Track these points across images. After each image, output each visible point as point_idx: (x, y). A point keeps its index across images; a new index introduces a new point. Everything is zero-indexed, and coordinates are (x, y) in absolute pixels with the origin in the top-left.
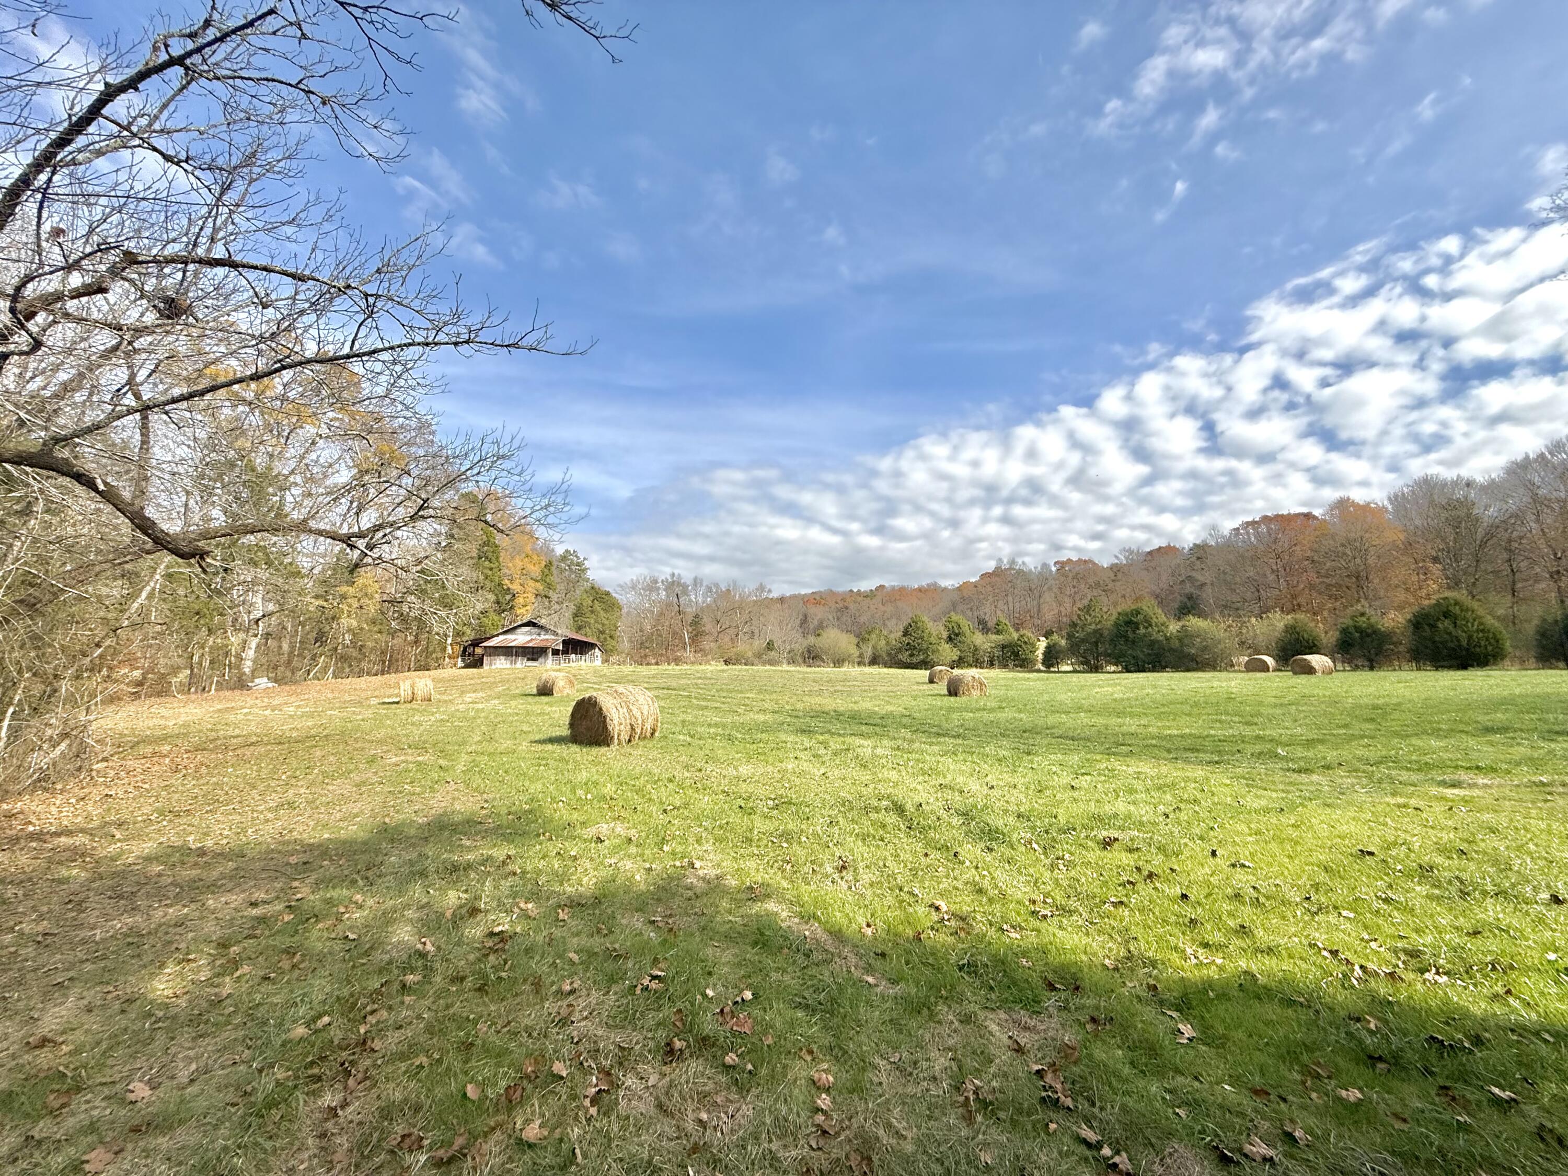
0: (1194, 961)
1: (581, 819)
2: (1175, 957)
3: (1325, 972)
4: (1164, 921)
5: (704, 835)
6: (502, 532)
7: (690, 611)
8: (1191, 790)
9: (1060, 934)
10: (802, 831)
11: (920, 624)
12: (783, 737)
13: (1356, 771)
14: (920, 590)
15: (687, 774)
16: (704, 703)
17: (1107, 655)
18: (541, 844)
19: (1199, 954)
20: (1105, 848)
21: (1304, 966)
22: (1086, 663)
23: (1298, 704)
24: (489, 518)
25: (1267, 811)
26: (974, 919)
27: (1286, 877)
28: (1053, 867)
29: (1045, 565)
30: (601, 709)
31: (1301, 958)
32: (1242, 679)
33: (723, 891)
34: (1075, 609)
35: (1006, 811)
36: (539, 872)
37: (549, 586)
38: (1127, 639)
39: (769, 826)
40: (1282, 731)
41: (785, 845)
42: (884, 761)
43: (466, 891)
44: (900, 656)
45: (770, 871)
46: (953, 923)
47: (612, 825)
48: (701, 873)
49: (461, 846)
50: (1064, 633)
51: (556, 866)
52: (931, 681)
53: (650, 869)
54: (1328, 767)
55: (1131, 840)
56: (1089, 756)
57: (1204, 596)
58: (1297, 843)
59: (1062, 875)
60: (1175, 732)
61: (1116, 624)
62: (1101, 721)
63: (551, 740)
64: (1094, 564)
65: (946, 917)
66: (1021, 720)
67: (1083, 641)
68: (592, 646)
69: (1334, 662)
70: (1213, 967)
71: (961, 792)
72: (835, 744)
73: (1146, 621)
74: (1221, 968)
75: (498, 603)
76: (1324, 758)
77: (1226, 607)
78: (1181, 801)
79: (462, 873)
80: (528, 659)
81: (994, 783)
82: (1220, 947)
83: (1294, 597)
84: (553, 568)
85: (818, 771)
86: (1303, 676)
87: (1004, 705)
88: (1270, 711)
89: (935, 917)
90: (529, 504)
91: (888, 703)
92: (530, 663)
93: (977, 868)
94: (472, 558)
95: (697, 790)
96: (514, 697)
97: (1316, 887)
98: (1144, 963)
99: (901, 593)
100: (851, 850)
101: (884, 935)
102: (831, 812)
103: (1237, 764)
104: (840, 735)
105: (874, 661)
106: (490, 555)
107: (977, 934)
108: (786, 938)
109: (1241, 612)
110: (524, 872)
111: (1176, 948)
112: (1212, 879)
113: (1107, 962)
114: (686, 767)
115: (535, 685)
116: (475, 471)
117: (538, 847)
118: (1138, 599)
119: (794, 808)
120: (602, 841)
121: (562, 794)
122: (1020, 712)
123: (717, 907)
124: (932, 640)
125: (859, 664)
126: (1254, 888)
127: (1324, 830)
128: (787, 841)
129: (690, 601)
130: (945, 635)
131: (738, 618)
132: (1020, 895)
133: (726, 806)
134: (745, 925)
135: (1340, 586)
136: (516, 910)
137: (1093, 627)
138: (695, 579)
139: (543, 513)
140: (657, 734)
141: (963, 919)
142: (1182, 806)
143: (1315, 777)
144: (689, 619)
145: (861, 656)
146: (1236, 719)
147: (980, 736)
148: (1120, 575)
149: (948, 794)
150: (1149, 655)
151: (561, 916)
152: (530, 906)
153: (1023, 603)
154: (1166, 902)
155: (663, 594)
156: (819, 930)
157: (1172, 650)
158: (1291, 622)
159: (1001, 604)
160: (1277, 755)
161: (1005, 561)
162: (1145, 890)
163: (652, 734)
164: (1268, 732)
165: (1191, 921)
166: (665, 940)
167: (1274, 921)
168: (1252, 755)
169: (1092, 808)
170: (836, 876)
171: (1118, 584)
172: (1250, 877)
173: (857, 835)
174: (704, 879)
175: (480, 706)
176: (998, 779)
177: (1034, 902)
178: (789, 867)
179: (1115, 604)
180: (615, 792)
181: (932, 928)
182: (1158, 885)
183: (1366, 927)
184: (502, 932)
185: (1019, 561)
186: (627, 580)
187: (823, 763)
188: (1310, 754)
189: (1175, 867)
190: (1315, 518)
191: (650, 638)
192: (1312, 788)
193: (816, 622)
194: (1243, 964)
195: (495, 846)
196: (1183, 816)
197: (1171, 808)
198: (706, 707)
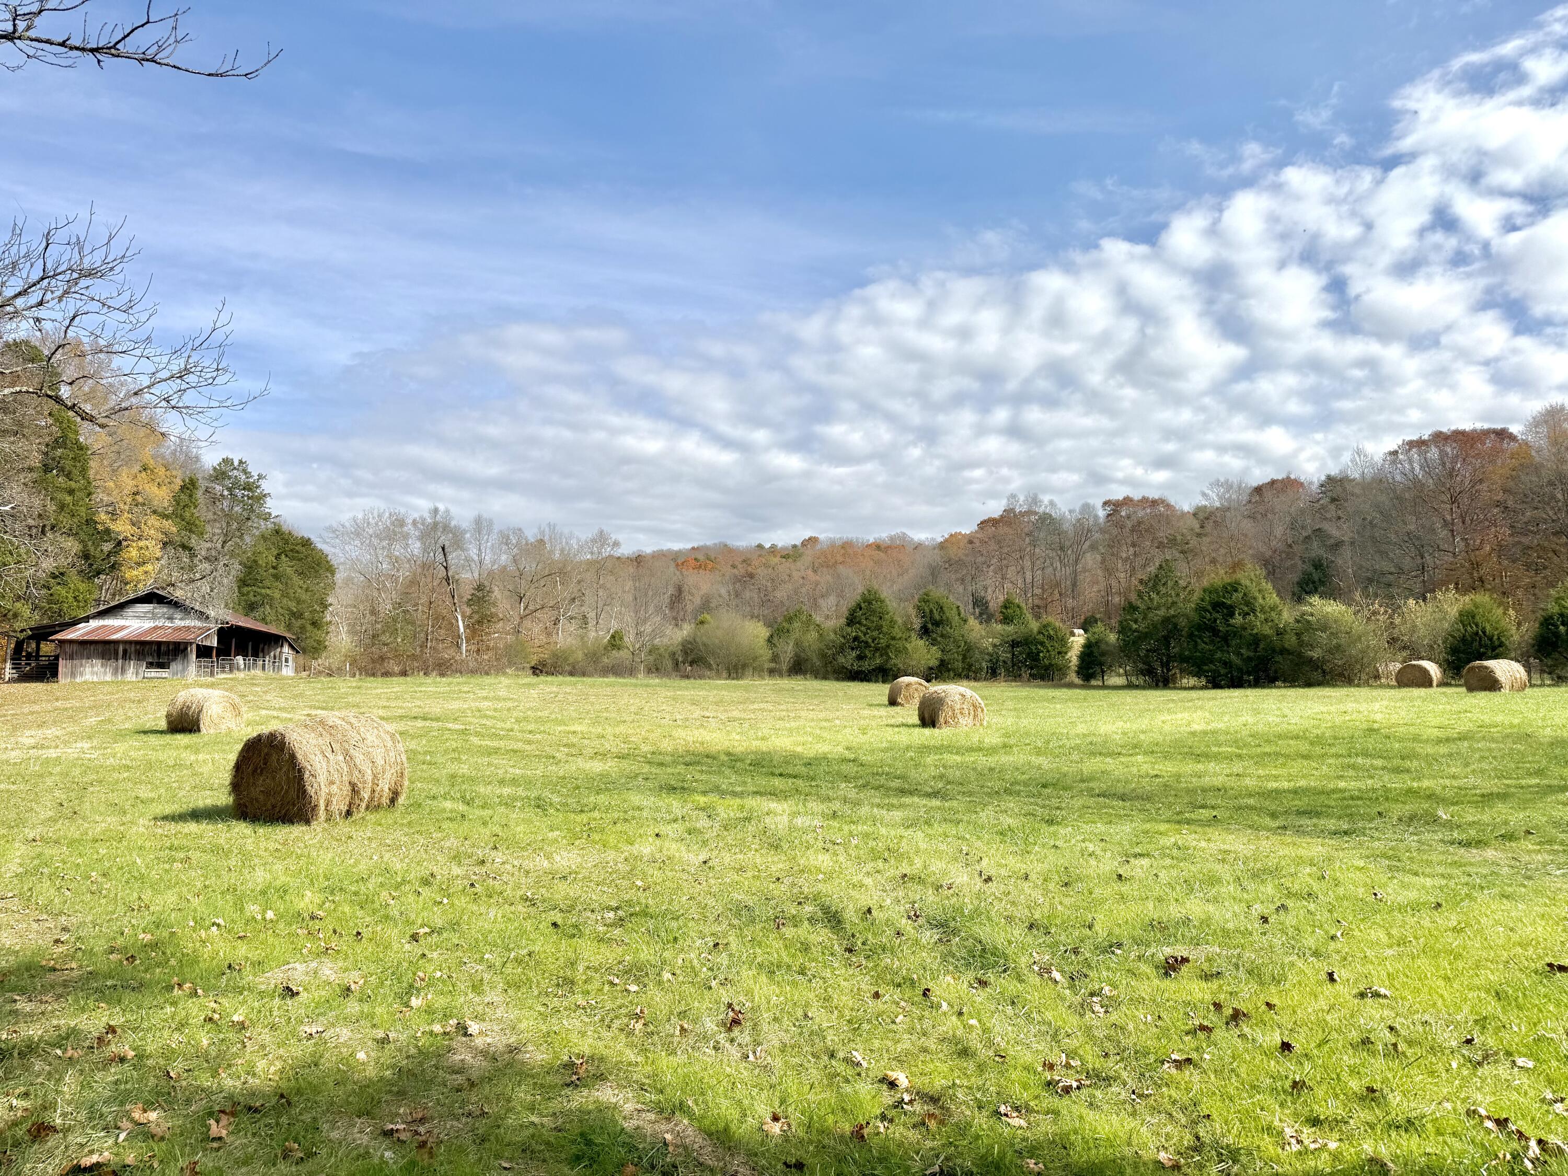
0: (1296, 1148)
1: (254, 955)
2: (1267, 1143)
3: (1488, 1154)
4: (1253, 1087)
5: (487, 976)
6: (91, 419)
7: (468, 577)
8: (1305, 878)
9: (1090, 1115)
10: (664, 962)
11: (875, 605)
12: (636, 799)
13: (1550, 842)
14: (878, 547)
15: (457, 870)
16: (495, 744)
17: (1183, 659)
18: (174, 1004)
19: (1304, 1137)
20: (1167, 974)
21: (1457, 1145)
22: (1149, 672)
23: (1472, 738)
24: (65, 392)
25: (1415, 907)
26: (953, 1098)
27: (1439, 1011)
28: (1083, 1008)
29: (1086, 508)
30: (293, 756)
31: (1454, 1134)
32: (1390, 699)
33: (520, 1073)
34: (1135, 582)
35: (1009, 919)
36: (169, 1054)
37: (190, 526)
38: (1215, 632)
39: (608, 955)
40: (1447, 782)
41: (633, 988)
42: (810, 837)
43: (26, 1095)
44: (841, 660)
45: (605, 1034)
46: (918, 1107)
47: (314, 965)
48: (479, 1042)
49: (15, 1012)
50: (1114, 622)
51: (205, 1042)
52: (893, 702)
53: (384, 1041)
54: (1509, 837)
55: (1209, 960)
56: (1148, 826)
57: (1340, 562)
58: (1459, 956)
59: (1097, 1018)
60: (1286, 785)
61: (1200, 609)
62: (1168, 768)
63: (196, 815)
64: (1168, 506)
65: (907, 1098)
66: (1039, 768)
67: (1144, 636)
68: (275, 640)
69: (1529, 672)
70: (1325, 1156)
71: (938, 887)
72: (727, 808)
73: (1247, 604)
74: (1336, 1157)
75: (86, 556)
76: (1506, 823)
77: (1370, 580)
78: (1290, 895)
79: (16, 1062)
80: (150, 665)
81: (993, 872)
82: (1336, 1123)
83: (1476, 565)
84: (199, 494)
85: (695, 858)
86: (1483, 694)
87: (1012, 741)
88: (1430, 750)
89: (887, 1098)
90: (146, 366)
91: (820, 739)
92: (153, 673)
93: (960, 1014)
94: (31, 469)
95: (476, 898)
96: (121, 735)
97: (1482, 1022)
98: (1220, 1154)
99: (846, 549)
100: (749, 993)
101: (801, 1133)
102: (717, 928)
103: (1376, 834)
104: (734, 794)
105: (799, 668)
106: (68, 464)
107: (957, 1125)
108: (632, 1148)
109: (1394, 591)
110: (140, 1057)
111: (1269, 1129)
112: (1328, 1018)
113: (1163, 1156)
114: (457, 858)
115: (163, 712)
116: (34, 298)
117: (169, 1010)
118: (1237, 566)
119: (651, 924)
120: (294, 994)
121: (216, 912)
122: (1038, 754)
123: (509, 1100)
124: (897, 632)
125: (772, 672)
126: (1391, 1028)
127: (1498, 935)
128: (637, 981)
129: (468, 560)
130: (917, 623)
131: (562, 592)
132: (1028, 1058)
133: (528, 925)
134: (558, 1129)
135: (1544, 549)
136: (125, 1124)
137: (1162, 612)
138: (478, 521)
139: (176, 385)
140: (401, 800)
141: (934, 1100)
142: (1290, 903)
143: (1490, 853)
144: (466, 591)
145: (775, 658)
146: (1379, 763)
147: (971, 794)
148: (1209, 527)
149: (915, 892)
150: (1250, 659)
151: (215, 1129)
152: (153, 1116)
153: (1049, 571)
154: (1259, 1058)
155: (416, 547)
156: (690, 1131)
157: (1284, 651)
158: (1470, 607)
159: (1011, 572)
160: (1436, 820)
161: (1022, 498)
162: (1224, 1036)
163: (393, 801)
164: (1426, 783)
165: (1295, 1084)
166: (413, 1163)
167: (1418, 1079)
168: (1400, 820)
169: (1151, 910)
170: (722, 1037)
171: (1206, 540)
172: (1386, 1013)
173: (760, 965)
174: (484, 1053)
175: (52, 753)
176: (1000, 865)
177: (1051, 1067)
178: (639, 1026)
179: (1199, 574)
180: (321, 906)
181: (883, 1117)
182: (1246, 1030)
183: (1550, 1082)
184: (98, 1165)
185: (1046, 498)
186: (345, 518)
187: (705, 843)
188: (1486, 818)
189: (1275, 1001)
190: (1512, 438)
191: (391, 626)
192: (1484, 871)
193: (698, 601)
194: (1368, 1147)
195: (83, 1010)
196: (1290, 920)
197: (1273, 907)
198: (496, 751)
